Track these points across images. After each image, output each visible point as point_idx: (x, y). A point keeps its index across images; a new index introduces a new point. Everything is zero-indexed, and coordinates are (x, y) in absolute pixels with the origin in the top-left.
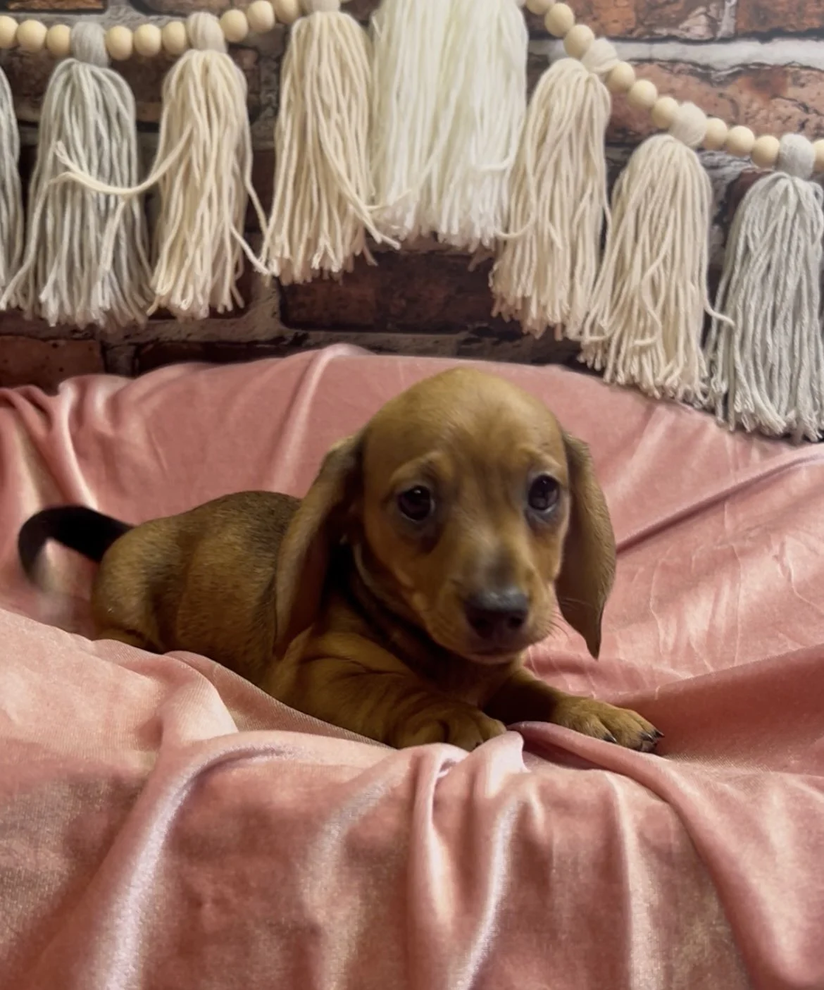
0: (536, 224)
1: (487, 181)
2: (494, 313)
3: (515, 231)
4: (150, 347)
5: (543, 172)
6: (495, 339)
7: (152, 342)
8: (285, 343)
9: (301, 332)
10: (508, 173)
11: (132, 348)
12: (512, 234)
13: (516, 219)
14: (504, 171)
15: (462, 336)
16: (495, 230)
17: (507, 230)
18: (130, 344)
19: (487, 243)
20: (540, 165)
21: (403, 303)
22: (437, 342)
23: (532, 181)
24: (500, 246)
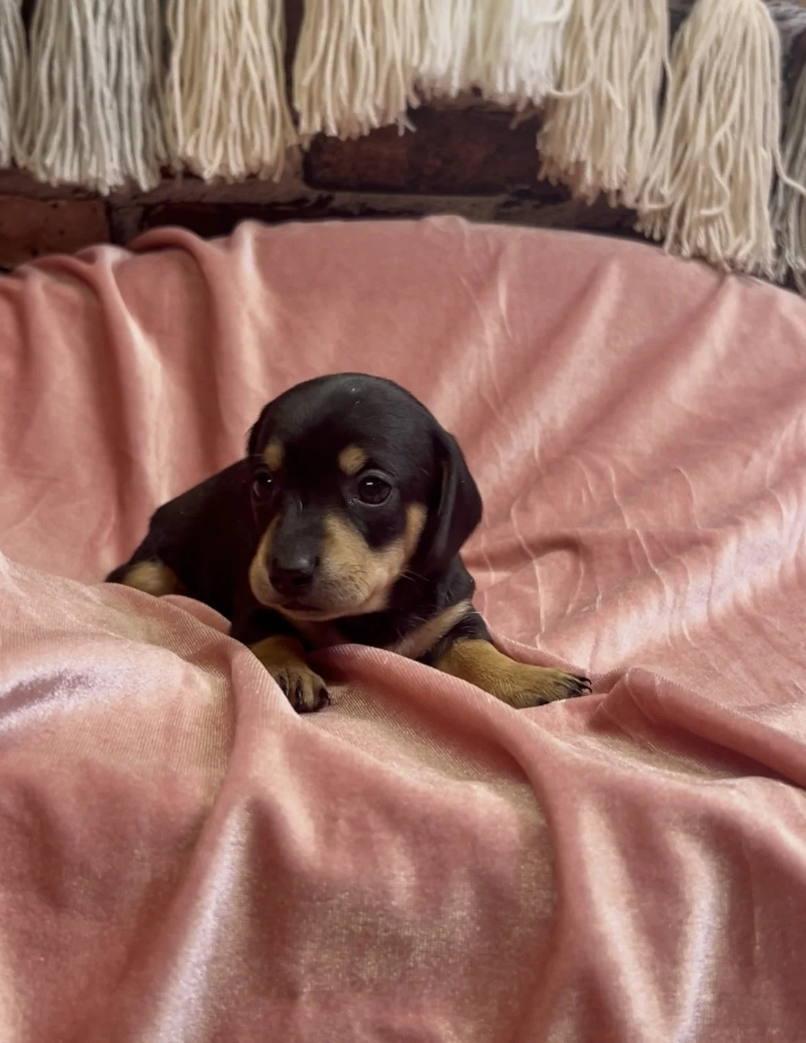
0: (593, 84)
1: (540, 34)
2: (541, 176)
3: (570, 88)
4: (160, 208)
5: (601, 26)
6: (537, 202)
7: (163, 203)
8: (309, 205)
9: (325, 194)
10: (562, 27)
11: (141, 210)
12: (566, 93)
13: (571, 75)
14: (557, 24)
15: (501, 198)
16: (547, 88)
17: (559, 87)
18: (138, 205)
19: (538, 101)
20: (598, 18)
21: (438, 163)
22: (474, 205)
23: (589, 34)
24: (551, 103)
